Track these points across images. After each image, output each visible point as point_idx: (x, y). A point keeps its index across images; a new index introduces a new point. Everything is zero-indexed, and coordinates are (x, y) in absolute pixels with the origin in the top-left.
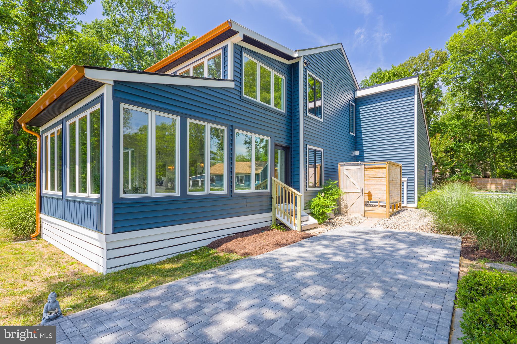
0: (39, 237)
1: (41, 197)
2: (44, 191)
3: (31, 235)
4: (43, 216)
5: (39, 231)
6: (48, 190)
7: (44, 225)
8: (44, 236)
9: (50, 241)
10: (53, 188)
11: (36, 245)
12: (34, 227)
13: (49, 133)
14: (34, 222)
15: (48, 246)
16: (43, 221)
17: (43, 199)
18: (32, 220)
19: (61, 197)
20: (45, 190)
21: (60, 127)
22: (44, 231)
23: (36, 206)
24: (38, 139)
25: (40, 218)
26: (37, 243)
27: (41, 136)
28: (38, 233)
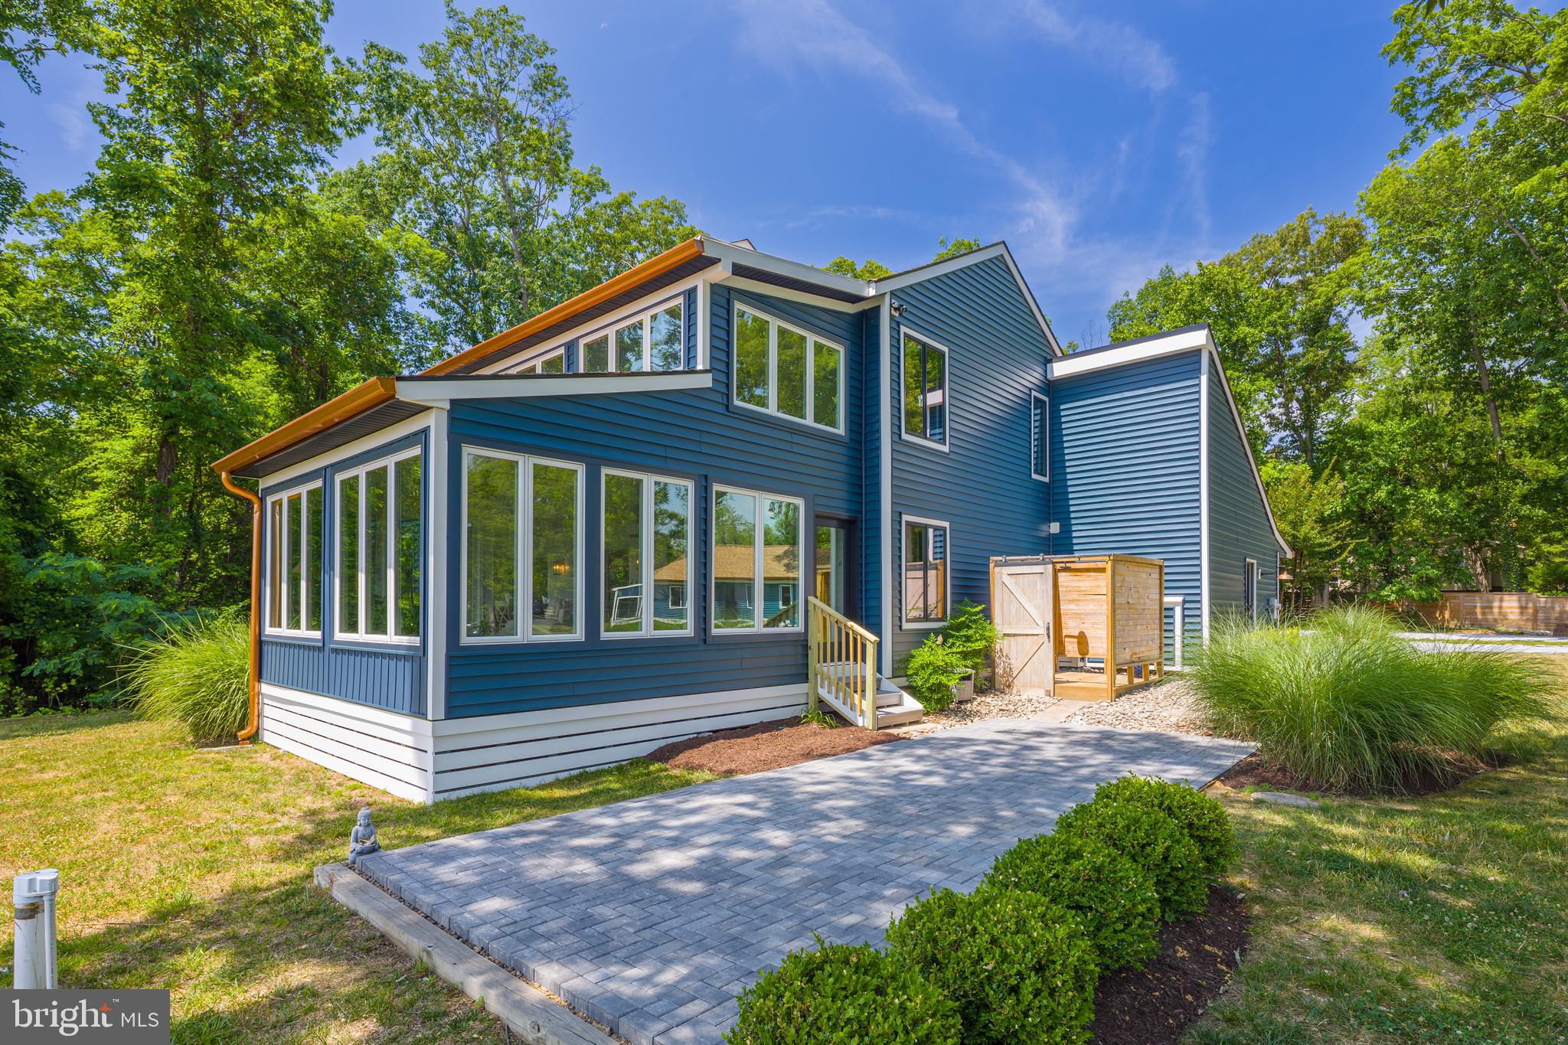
0: (254, 738)
1: (260, 644)
2: (269, 630)
3: (239, 734)
4: (266, 689)
5: (255, 723)
6: (280, 626)
7: (268, 711)
8: (267, 737)
9: (284, 745)
10: (295, 623)
11: (254, 755)
12: (244, 716)
13: (284, 496)
14: (245, 704)
15: (278, 755)
16: (266, 701)
17: (265, 648)
18: (240, 697)
19: (321, 644)
20: (271, 626)
21: (318, 484)
22: (267, 724)
23: (249, 665)
24: (256, 507)
25: (259, 693)
26: (256, 752)
27: (262, 501)
28: (254, 730)
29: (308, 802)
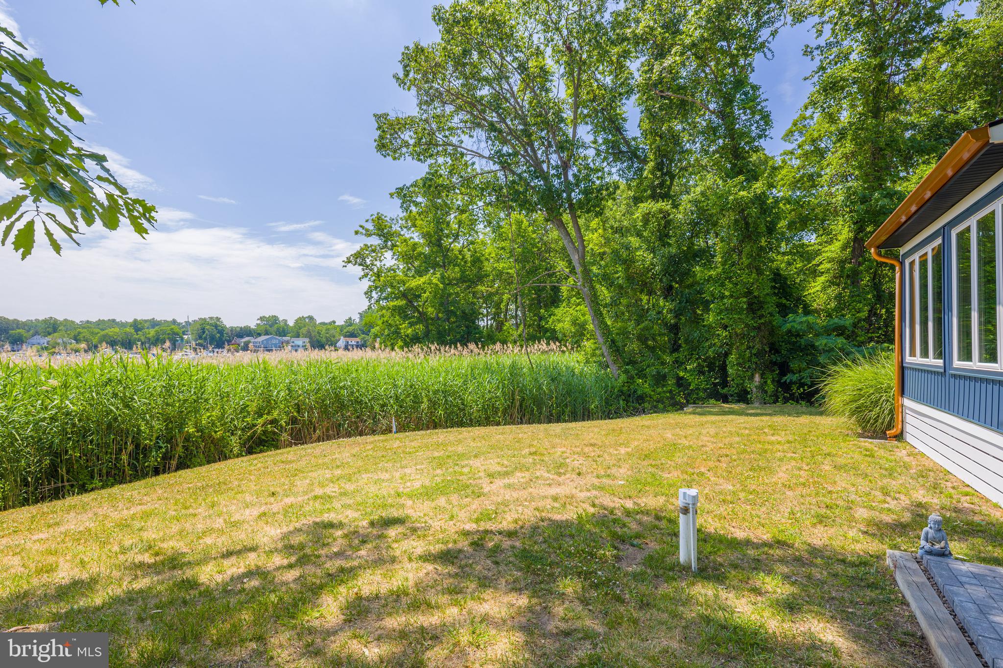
0: (900, 437)
1: (902, 369)
2: (908, 359)
3: (888, 432)
4: (907, 402)
5: (900, 427)
6: (915, 356)
7: (909, 419)
8: (909, 438)
9: (921, 447)
10: (925, 354)
11: (895, 450)
12: (892, 419)
13: (916, 257)
14: (891, 412)
15: (915, 454)
16: (907, 411)
17: (906, 372)
18: (888, 406)
19: (942, 370)
20: (911, 356)
21: (939, 241)
22: (908, 428)
23: (894, 383)
24: (897, 269)
25: (902, 405)
26: (898, 447)
27: (902, 264)
28: (899, 431)
29: (920, 495)
